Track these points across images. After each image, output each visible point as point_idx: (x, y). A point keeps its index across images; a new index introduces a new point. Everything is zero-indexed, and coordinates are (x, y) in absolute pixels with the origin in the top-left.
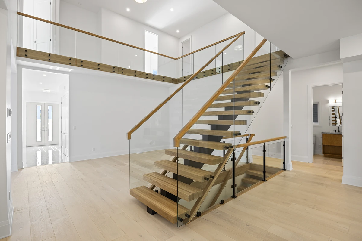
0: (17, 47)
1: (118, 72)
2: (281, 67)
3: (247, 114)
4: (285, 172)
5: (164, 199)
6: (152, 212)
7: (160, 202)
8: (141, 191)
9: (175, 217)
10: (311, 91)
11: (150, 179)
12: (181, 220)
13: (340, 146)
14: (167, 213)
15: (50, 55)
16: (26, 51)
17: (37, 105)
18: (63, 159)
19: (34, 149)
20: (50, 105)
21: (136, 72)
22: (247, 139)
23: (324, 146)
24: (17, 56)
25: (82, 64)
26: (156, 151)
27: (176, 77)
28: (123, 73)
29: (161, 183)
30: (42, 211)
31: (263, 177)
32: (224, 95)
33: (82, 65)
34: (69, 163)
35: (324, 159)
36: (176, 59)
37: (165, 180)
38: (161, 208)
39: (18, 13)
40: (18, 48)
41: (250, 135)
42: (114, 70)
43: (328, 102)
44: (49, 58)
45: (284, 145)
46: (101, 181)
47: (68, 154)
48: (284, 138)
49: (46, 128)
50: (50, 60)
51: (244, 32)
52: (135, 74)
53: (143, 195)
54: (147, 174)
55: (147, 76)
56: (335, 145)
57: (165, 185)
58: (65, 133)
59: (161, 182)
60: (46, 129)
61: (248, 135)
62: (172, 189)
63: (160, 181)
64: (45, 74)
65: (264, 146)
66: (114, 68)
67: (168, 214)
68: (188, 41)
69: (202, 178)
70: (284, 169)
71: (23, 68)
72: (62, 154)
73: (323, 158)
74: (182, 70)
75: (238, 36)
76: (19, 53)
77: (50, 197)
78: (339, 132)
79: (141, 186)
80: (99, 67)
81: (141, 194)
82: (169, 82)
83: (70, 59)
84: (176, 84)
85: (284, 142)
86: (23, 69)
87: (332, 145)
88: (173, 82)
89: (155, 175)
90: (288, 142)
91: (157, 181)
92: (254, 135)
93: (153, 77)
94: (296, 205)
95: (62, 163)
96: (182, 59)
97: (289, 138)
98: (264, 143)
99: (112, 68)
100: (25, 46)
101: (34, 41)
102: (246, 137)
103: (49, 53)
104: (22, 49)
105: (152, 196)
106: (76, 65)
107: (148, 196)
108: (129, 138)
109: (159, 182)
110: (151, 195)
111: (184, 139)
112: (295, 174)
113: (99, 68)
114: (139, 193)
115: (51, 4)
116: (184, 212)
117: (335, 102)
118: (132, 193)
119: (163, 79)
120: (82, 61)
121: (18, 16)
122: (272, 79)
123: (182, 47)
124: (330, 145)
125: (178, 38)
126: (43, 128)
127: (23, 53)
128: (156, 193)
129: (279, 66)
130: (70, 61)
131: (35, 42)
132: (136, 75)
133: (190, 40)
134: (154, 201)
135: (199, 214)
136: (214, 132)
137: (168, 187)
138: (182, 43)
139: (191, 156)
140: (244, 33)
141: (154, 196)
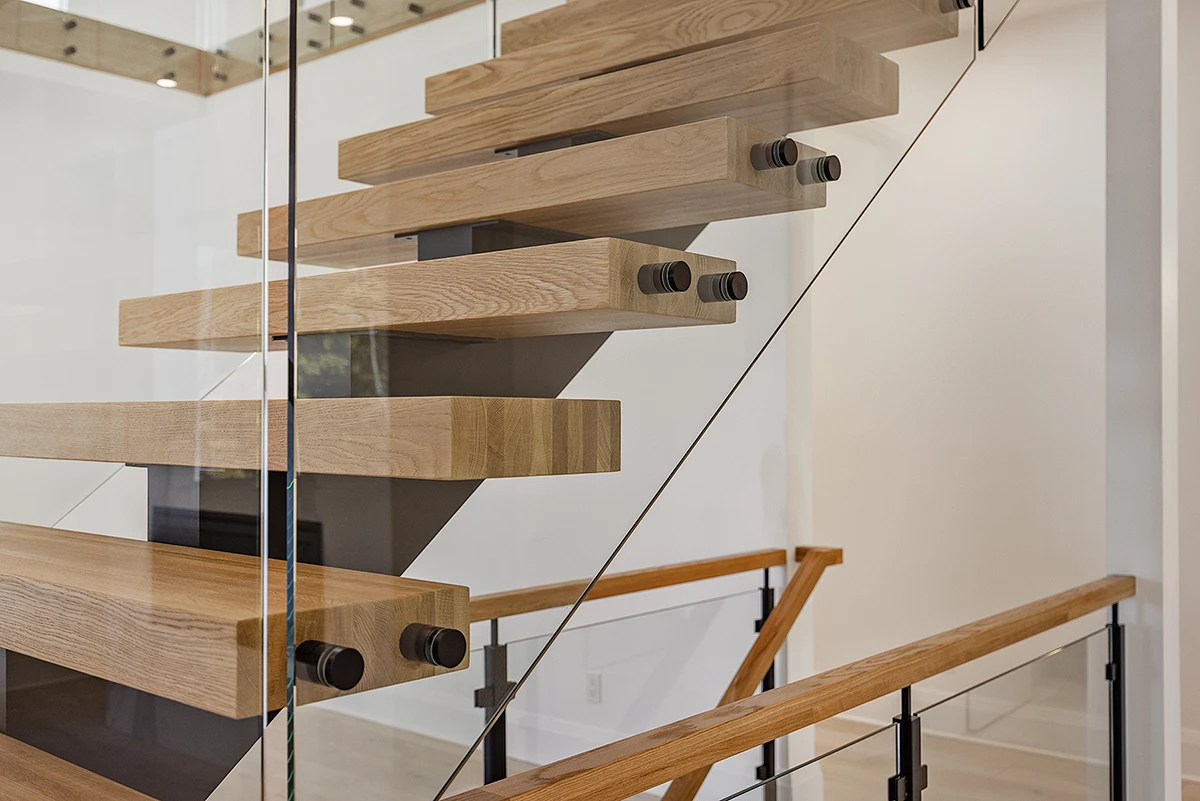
22: (767, 593)
27: (208, 40)
41: (801, 553)
48: (1114, 594)
61: (779, 557)
65: (907, 727)
84: (207, 94)
85: (1116, 632)
90: (1153, 638)
92: (835, 557)
97: (1156, 594)
102: (756, 577)
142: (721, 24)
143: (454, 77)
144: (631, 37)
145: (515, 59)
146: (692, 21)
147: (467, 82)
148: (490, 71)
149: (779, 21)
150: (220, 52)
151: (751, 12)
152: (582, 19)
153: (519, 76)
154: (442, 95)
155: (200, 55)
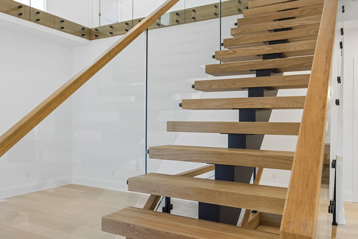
55: (21, 11)
74: (100, 15)
82: (73, 33)
84: (91, 40)
88: (83, 35)
93: (35, 16)
119: (61, 24)
142: (295, 48)
143: (223, 52)
144: (272, 48)
145: (241, 50)
146: (287, 47)
147: (227, 53)
148: (234, 52)
149: (309, 49)
150: (96, 30)
151: (301, 47)
152: (246, 41)
153: (242, 53)
154: (220, 55)
155: (90, 30)
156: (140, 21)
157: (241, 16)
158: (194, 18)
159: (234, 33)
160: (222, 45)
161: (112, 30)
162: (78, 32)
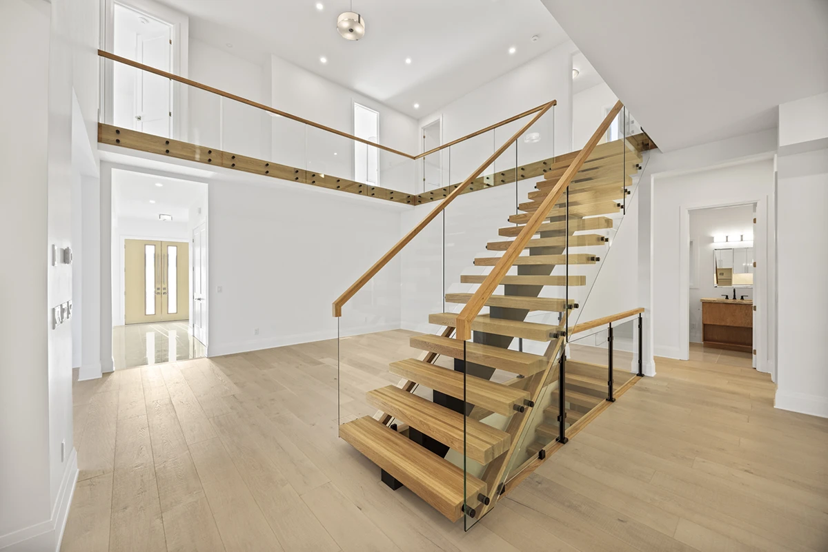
0: (99, 123)
1: (304, 180)
2: (640, 168)
3: (587, 263)
4: (642, 379)
5: (421, 452)
6: (391, 482)
7: (414, 461)
8: (363, 429)
9: (457, 506)
10: (686, 217)
11: (385, 404)
12: (473, 513)
13: (747, 328)
14: (434, 492)
15: (167, 142)
16: (118, 132)
17: (145, 245)
18: (195, 348)
19: (138, 329)
20: (173, 244)
21: (339, 181)
23: (705, 325)
24: (98, 141)
25: (233, 162)
26: (375, 334)
27: (414, 192)
28: (314, 182)
29: (412, 414)
30: (142, 480)
31: (607, 391)
32: (519, 225)
33: (234, 165)
34: (207, 359)
35: (704, 352)
36: (414, 158)
37: (416, 406)
38: (417, 478)
39: (101, 53)
40: (100, 125)
42: (298, 175)
43: (711, 240)
44: (167, 148)
45: (640, 326)
46: (273, 400)
47: (205, 342)
48: (641, 310)
49: (164, 289)
50: (167, 151)
51: (555, 101)
52: (338, 184)
53: (370, 442)
54: (375, 390)
55: (360, 189)
56: (728, 325)
57: (421, 419)
58: (199, 299)
59: (411, 412)
60: (163, 291)
62: (439, 431)
63: (407, 410)
64: (159, 182)
65: (611, 330)
66: (297, 171)
67: (438, 497)
68: (436, 125)
69: (509, 406)
70: (640, 374)
71: (112, 169)
72: (194, 340)
73: (703, 349)
74: (424, 180)
75: (543, 109)
76: (104, 136)
77: (164, 441)
78: (735, 298)
79: (363, 418)
80: (267, 169)
81: (365, 438)
82: (401, 201)
83: (210, 152)
84: (415, 205)
85: (640, 319)
86: (114, 170)
87: (723, 324)
88: (408, 202)
89: (392, 394)
90: (648, 319)
91: (400, 409)
93: (372, 192)
94: (704, 462)
95: (194, 358)
96: (424, 159)
97: (649, 311)
98: (610, 324)
99: (294, 171)
100: (117, 123)
101: (138, 115)
103: (168, 138)
104: (109, 127)
105: (391, 443)
106: (222, 165)
107: (382, 444)
108: (338, 313)
109: (405, 411)
110: (389, 439)
111: (446, 315)
112: (666, 384)
113: (267, 172)
114: (362, 437)
115: (171, 43)
116: (476, 491)
117: (727, 241)
118: (343, 433)
119: (391, 195)
120: (233, 157)
121: (100, 59)
122: (626, 191)
123: (424, 137)
124: (718, 324)
125: (416, 119)
126: (158, 289)
127: (109, 135)
128: (393, 432)
129: (637, 165)
130: (210, 157)
131: (139, 118)
132: (339, 187)
133: (439, 122)
134: (398, 457)
135: (502, 490)
136: (516, 300)
137: (427, 425)
138: (424, 129)
139: (475, 354)
140: (554, 103)
141: (397, 444)
150: (420, 196)
155: (415, 197)
156: (456, 187)
157: (542, 179)
158: (503, 181)
159: (531, 196)
160: (518, 208)
161: (432, 196)
162: (404, 199)
